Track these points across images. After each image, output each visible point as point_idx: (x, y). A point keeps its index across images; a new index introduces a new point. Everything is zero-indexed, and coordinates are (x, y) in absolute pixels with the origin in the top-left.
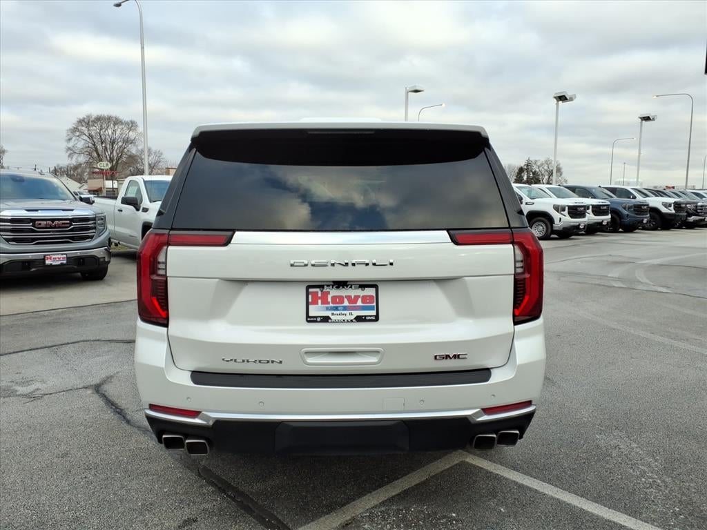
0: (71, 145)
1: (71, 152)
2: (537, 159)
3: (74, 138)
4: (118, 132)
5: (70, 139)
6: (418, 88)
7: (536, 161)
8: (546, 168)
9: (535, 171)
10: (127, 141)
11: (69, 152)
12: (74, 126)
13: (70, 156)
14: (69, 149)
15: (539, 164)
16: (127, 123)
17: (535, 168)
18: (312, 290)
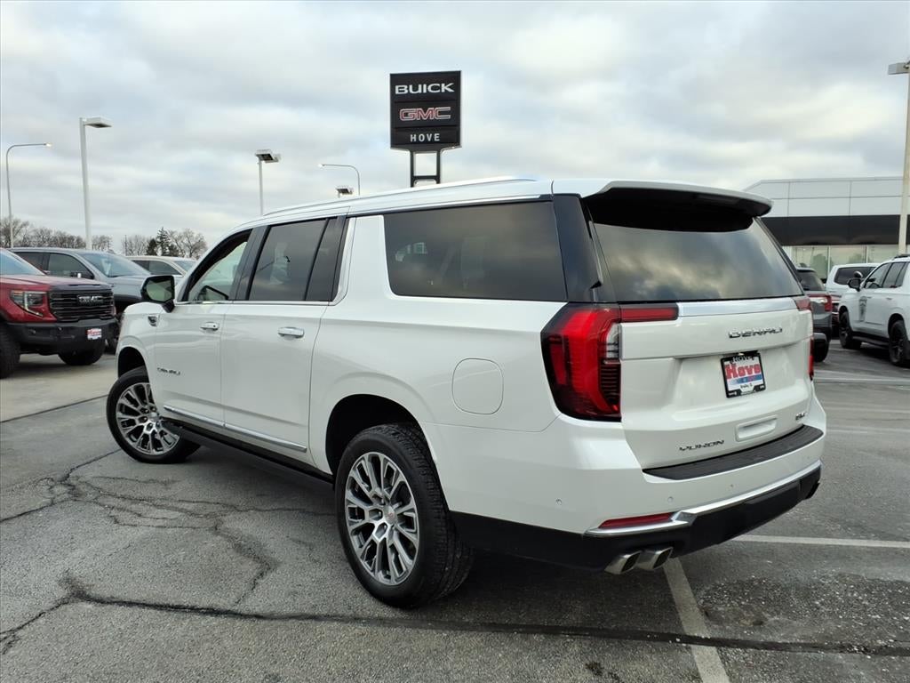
2: (174, 230)
6: (103, 122)
7: (172, 233)
8: (185, 241)
9: (172, 246)
15: (176, 236)
17: (172, 242)
18: (726, 363)
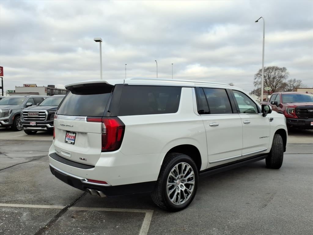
0: (256, 81)
1: (256, 84)
3: (257, 78)
4: (276, 74)
5: (256, 78)
10: (281, 77)
11: (255, 84)
12: (258, 72)
13: (255, 85)
14: (255, 82)
16: (281, 69)
18: (67, 133)
